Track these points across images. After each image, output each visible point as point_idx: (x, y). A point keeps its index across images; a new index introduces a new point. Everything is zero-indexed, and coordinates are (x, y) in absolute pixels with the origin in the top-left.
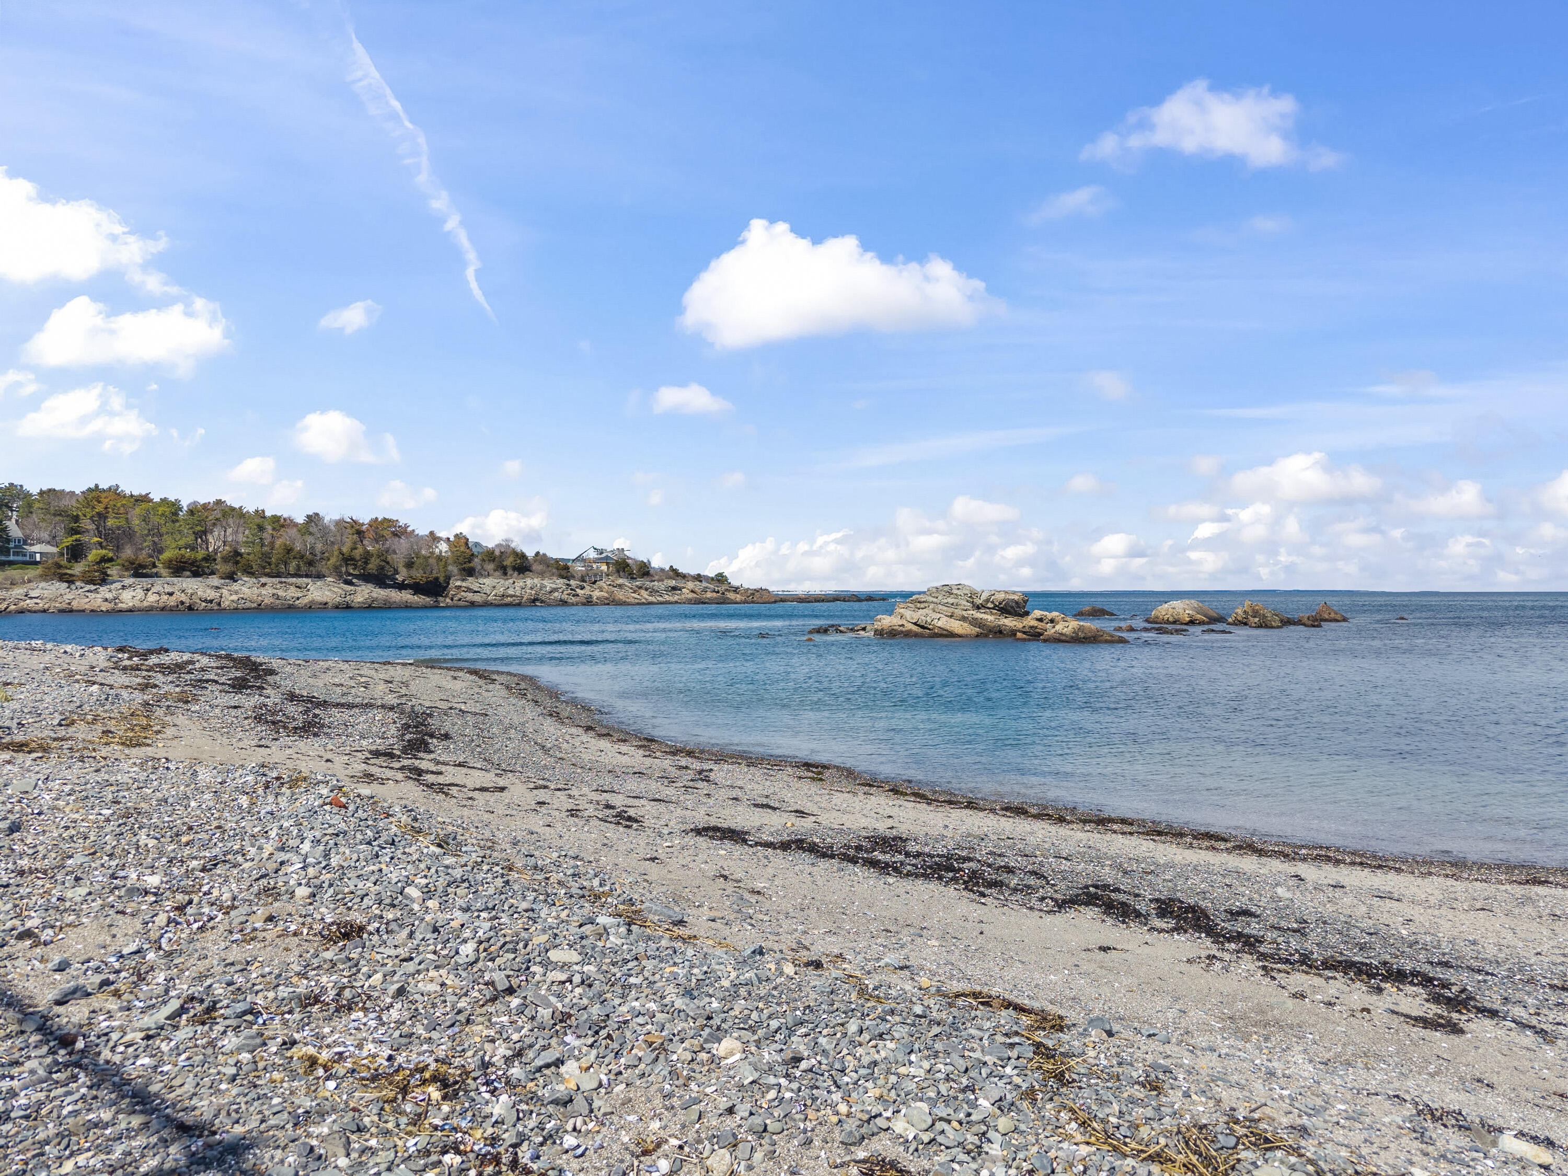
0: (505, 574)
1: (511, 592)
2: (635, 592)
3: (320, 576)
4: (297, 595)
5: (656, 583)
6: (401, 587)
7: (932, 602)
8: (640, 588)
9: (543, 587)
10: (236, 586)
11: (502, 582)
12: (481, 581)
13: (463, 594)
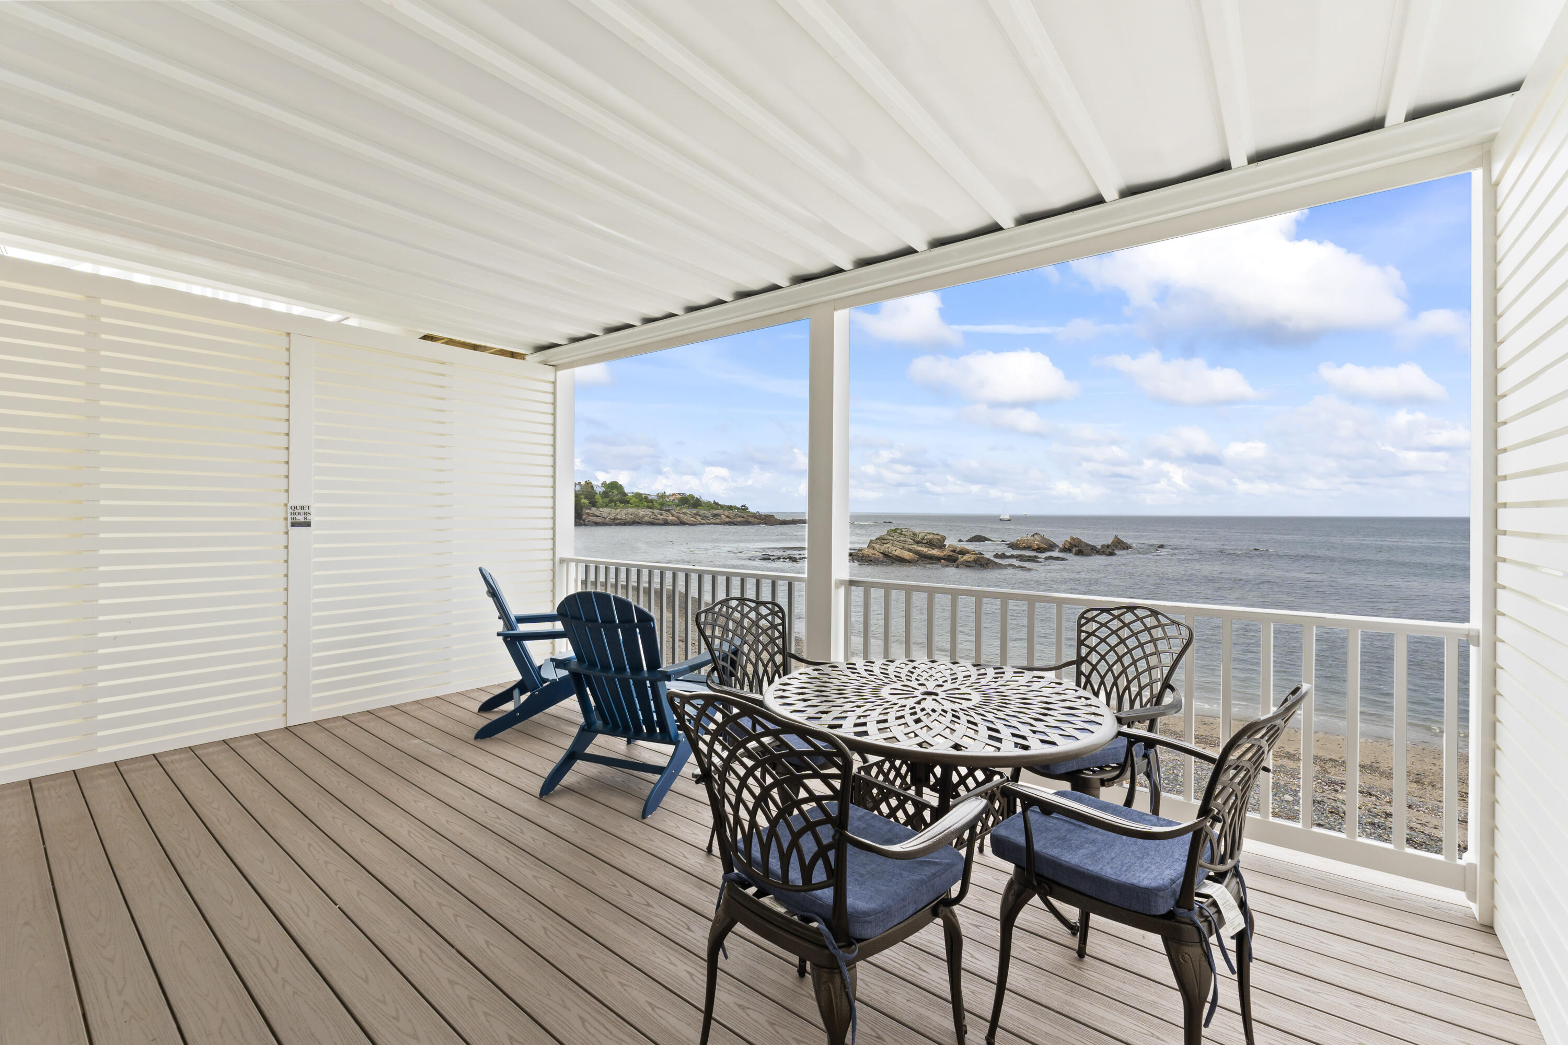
0: (615, 505)
1: (619, 517)
7: (891, 540)
9: (637, 513)
11: (614, 510)
12: (601, 509)
13: (590, 517)
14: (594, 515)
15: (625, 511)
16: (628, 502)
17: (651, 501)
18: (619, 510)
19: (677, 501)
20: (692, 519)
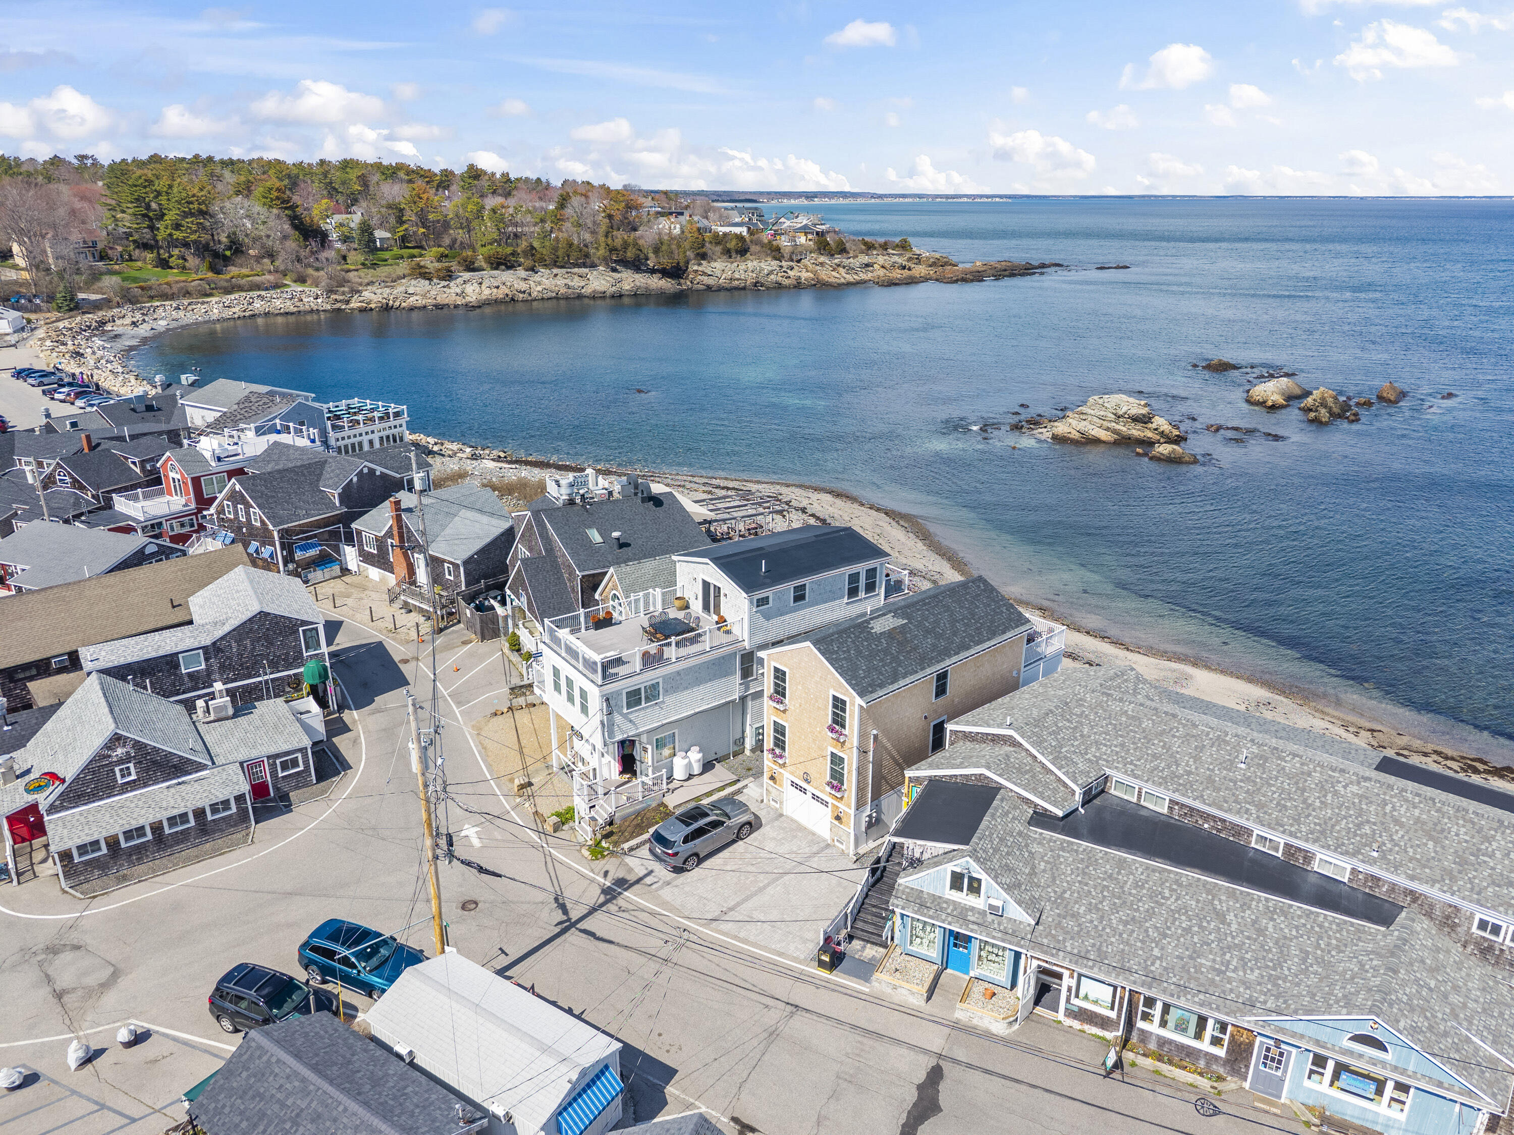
0: (730, 257)
1: (736, 275)
2: (834, 270)
3: (593, 266)
4: (583, 284)
5: (851, 260)
6: (653, 271)
7: (1090, 414)
8: (839, 265)
9: (762, 270)
10: (537, 277)
11: (729, 265)
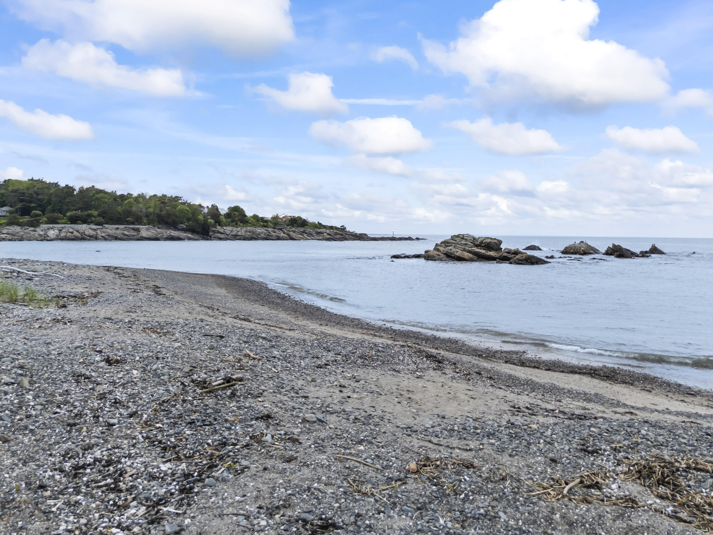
2: (300, 234)
5: (311, 230)
7: (454, 243)
8: (303, 232)
9: (255, 231)
10: (104, 229)
11: (235, 229)
12: (225, 228)
13: (216, 234)
14: (219, 232)
15: (244, 229)
16: (247, 222)
17: (266, 221)
18: (239, 229)
19: (287, 222)
20: (300, 236)
